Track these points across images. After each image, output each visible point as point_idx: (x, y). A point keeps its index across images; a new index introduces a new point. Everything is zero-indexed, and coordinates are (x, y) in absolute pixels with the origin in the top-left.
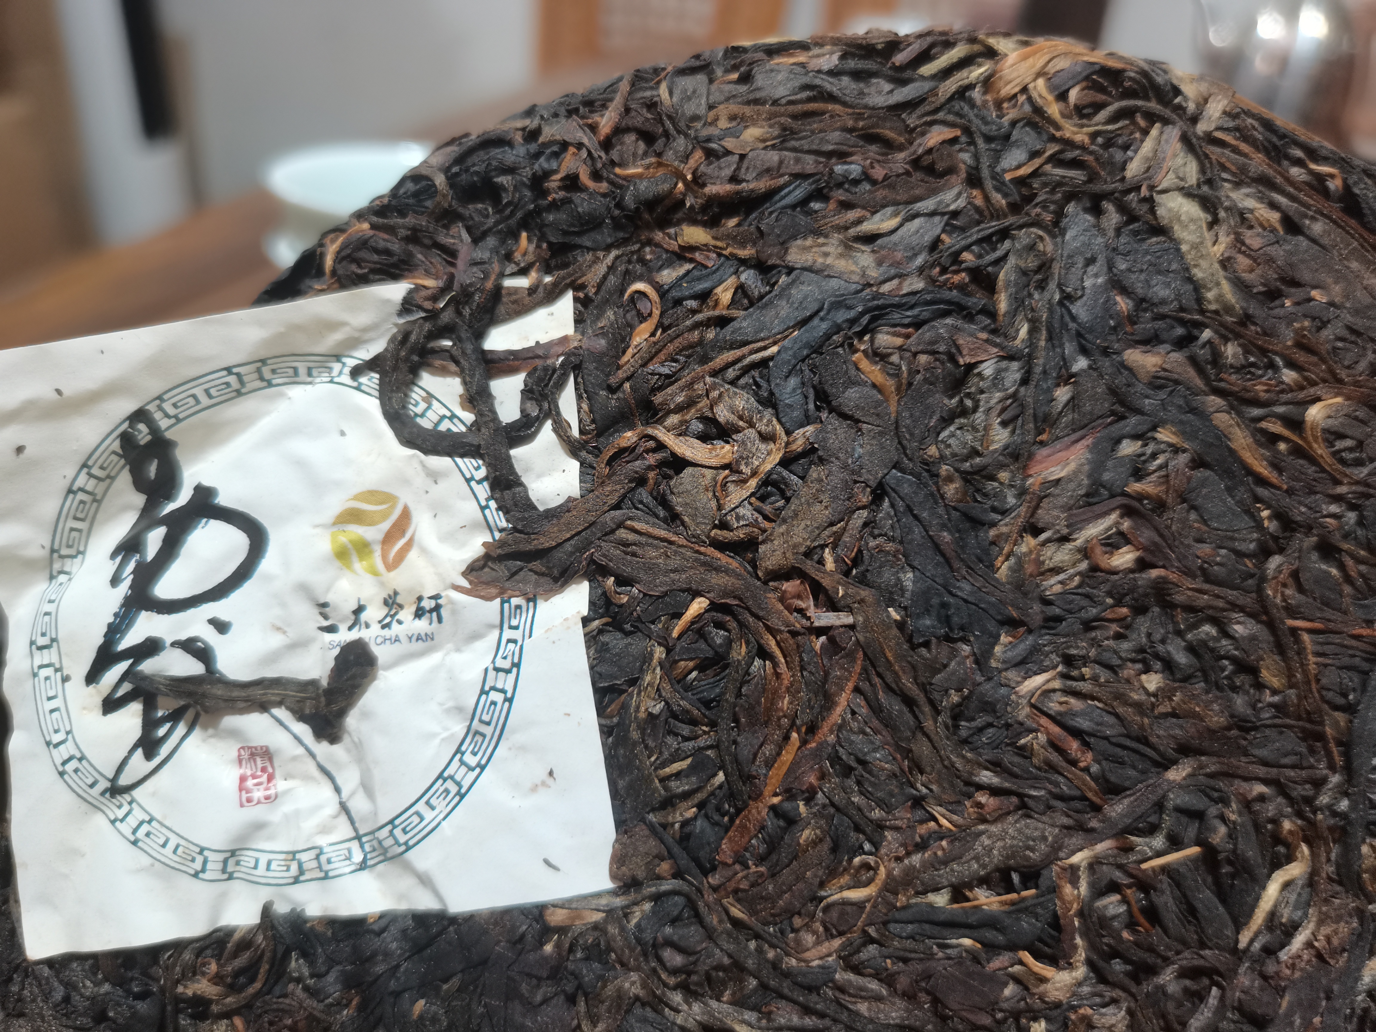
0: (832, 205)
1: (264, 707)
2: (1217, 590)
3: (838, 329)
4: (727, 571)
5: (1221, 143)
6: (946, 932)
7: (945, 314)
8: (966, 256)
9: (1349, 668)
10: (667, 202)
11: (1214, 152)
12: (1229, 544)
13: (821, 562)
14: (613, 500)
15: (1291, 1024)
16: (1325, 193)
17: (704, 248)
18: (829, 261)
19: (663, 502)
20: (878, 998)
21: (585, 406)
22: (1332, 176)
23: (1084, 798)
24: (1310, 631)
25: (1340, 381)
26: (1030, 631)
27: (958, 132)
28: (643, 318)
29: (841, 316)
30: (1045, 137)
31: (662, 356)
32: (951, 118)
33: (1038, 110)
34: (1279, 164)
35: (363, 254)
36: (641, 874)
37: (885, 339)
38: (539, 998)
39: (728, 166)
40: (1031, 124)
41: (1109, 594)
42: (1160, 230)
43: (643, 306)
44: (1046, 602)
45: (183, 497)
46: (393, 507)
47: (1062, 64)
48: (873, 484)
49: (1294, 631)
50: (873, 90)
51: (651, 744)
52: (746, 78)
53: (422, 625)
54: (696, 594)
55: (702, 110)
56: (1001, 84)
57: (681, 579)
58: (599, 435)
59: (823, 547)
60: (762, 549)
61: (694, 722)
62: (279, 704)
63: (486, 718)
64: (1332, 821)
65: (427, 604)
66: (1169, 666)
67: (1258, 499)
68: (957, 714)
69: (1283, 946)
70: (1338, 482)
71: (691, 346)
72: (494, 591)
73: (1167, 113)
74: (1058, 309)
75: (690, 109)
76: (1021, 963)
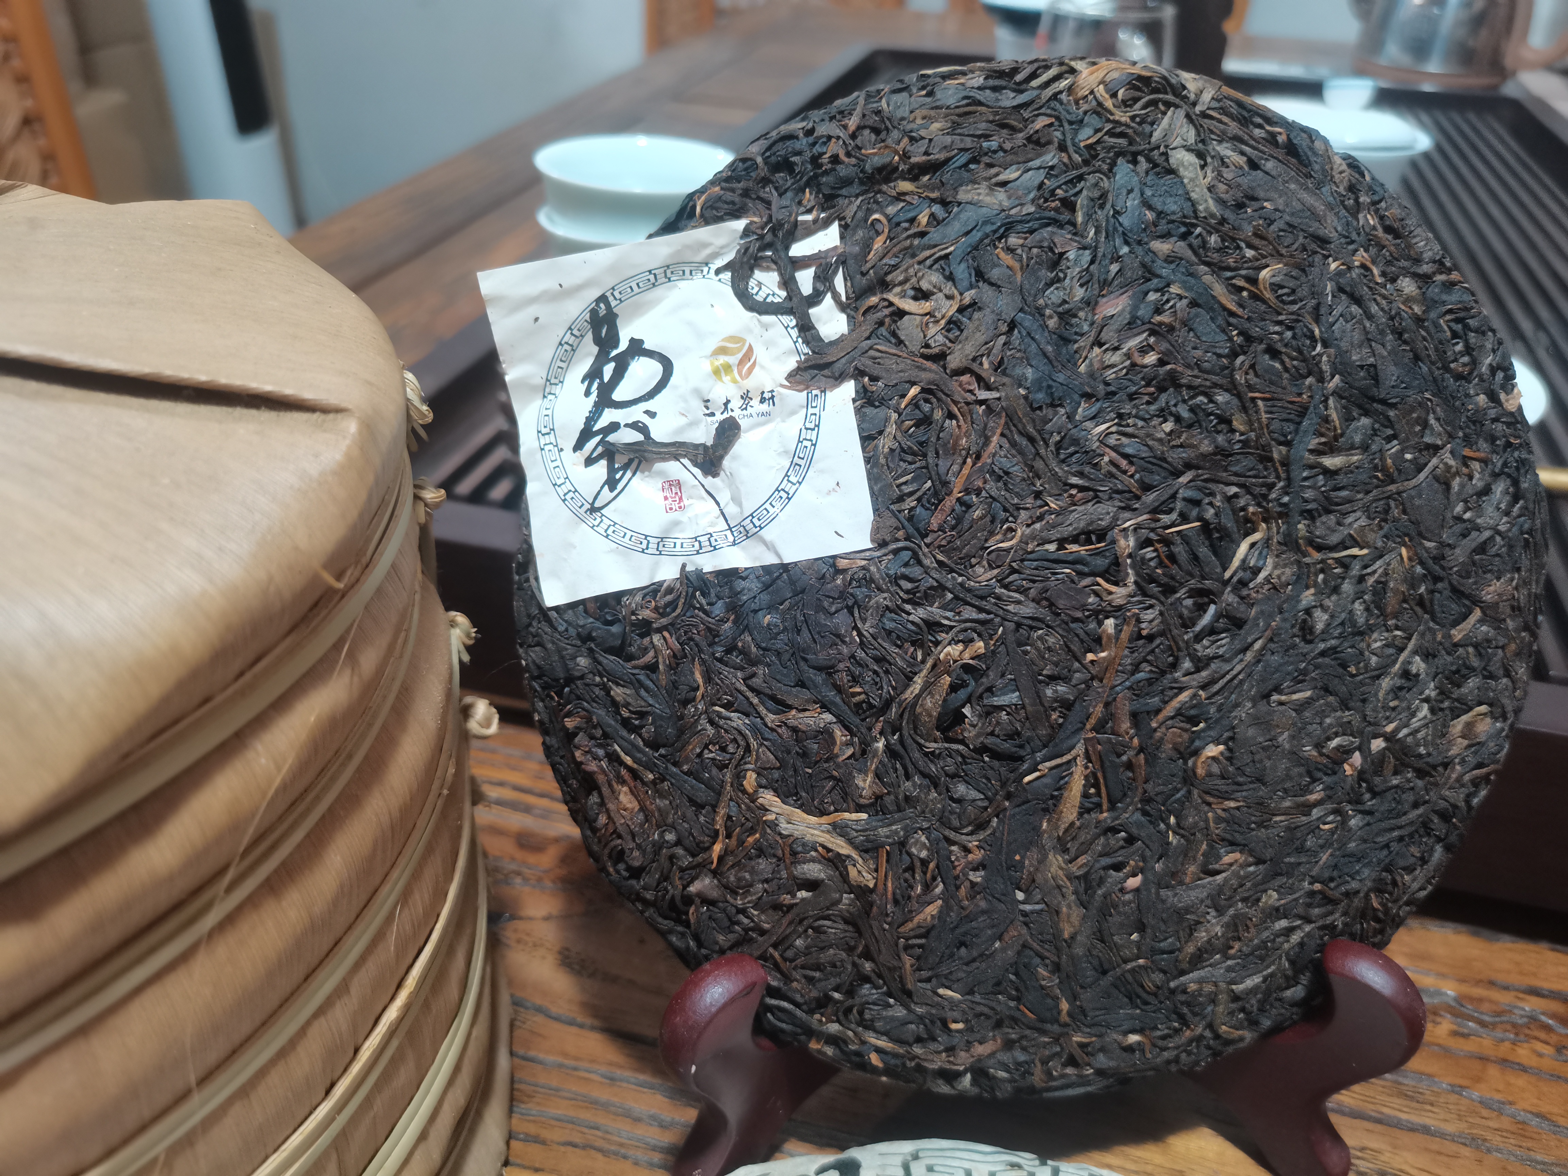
0: (982, 166)
1: (676, 458)
2: (1206, 376)
3: (987, 236)
4: (930, 371)
5: (1211, 118)
6: (1055, 566)
7: (1048, 225)
8: (1059, 191)
9: (1287, 420)
10: (889, 168)
11: (1206, 122)
12: (1214, 350)
13: (981, 364)
14: (867, 334)
15: (1258, 625)
16: (1276, 144)
17: (911, 193)
18: (981, 198)
19: (894, 334)
20: (1019, 602)
21: (849, 284)
22: (1280, 133)
23: (1130, 492)
24: (1263, 399)
25: (1282, 255)
26: (1098, 400)
27: (1053, 120)
28: (878, 233)
29: (989, 229)
30: (1104, 119)
31: (890, 255)
32: (1049, 111)
33: (1100, 104)
34: (1247, 127)
35: (719, 204)
36: (888, 538)
37: (1013, 240)
38: (833, 609)
39: (922, 146)
40: (1095, 112)
41: (1143, 379)
42: (1171, 171)
43: (878, 227)
44: (1107, 384)
45: (623, 345)
46: (744, 345)
47: (1115, 75)
48: (1009, 320)
49: (1253, 399)
50: (1003, 97)
51: (891, 465)
52: (930, 94)
53: (764, 407)
54: (913, 384)
55: (906, 114)
56: (1078, 89)
57: (905, 376)
58: (856, 300)
59: (982, 356)
60: (948, 358)
61: (914, 454)
62: (685, 456)
63: (801, 455)
64: (1279, 509)
65: (767, 395)
66: (1178, 419)
67: (1229, 324)
68: (1059, 446)
69: (1251, 581)
70: (1280, 314)
71: (906, 249)
72: (802, 387)
73: (1177, 101)
74: (1112, 220)
75: (899, 114)
76: (1098, 585)
